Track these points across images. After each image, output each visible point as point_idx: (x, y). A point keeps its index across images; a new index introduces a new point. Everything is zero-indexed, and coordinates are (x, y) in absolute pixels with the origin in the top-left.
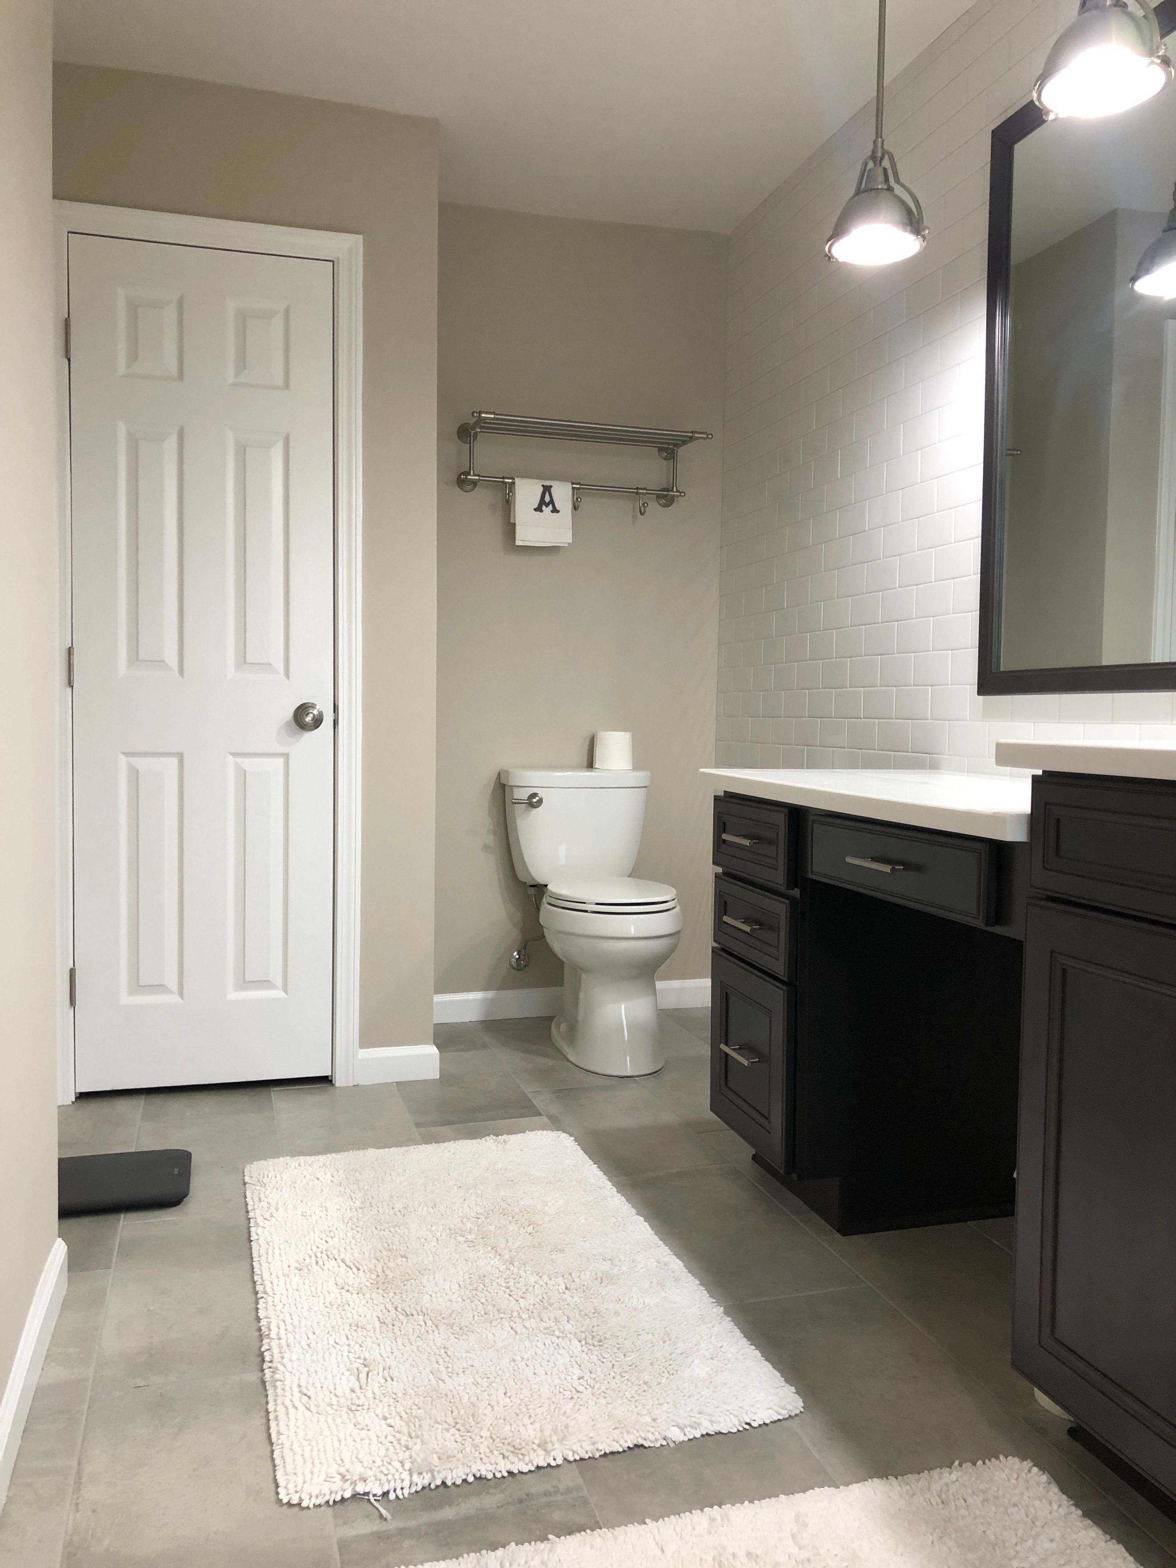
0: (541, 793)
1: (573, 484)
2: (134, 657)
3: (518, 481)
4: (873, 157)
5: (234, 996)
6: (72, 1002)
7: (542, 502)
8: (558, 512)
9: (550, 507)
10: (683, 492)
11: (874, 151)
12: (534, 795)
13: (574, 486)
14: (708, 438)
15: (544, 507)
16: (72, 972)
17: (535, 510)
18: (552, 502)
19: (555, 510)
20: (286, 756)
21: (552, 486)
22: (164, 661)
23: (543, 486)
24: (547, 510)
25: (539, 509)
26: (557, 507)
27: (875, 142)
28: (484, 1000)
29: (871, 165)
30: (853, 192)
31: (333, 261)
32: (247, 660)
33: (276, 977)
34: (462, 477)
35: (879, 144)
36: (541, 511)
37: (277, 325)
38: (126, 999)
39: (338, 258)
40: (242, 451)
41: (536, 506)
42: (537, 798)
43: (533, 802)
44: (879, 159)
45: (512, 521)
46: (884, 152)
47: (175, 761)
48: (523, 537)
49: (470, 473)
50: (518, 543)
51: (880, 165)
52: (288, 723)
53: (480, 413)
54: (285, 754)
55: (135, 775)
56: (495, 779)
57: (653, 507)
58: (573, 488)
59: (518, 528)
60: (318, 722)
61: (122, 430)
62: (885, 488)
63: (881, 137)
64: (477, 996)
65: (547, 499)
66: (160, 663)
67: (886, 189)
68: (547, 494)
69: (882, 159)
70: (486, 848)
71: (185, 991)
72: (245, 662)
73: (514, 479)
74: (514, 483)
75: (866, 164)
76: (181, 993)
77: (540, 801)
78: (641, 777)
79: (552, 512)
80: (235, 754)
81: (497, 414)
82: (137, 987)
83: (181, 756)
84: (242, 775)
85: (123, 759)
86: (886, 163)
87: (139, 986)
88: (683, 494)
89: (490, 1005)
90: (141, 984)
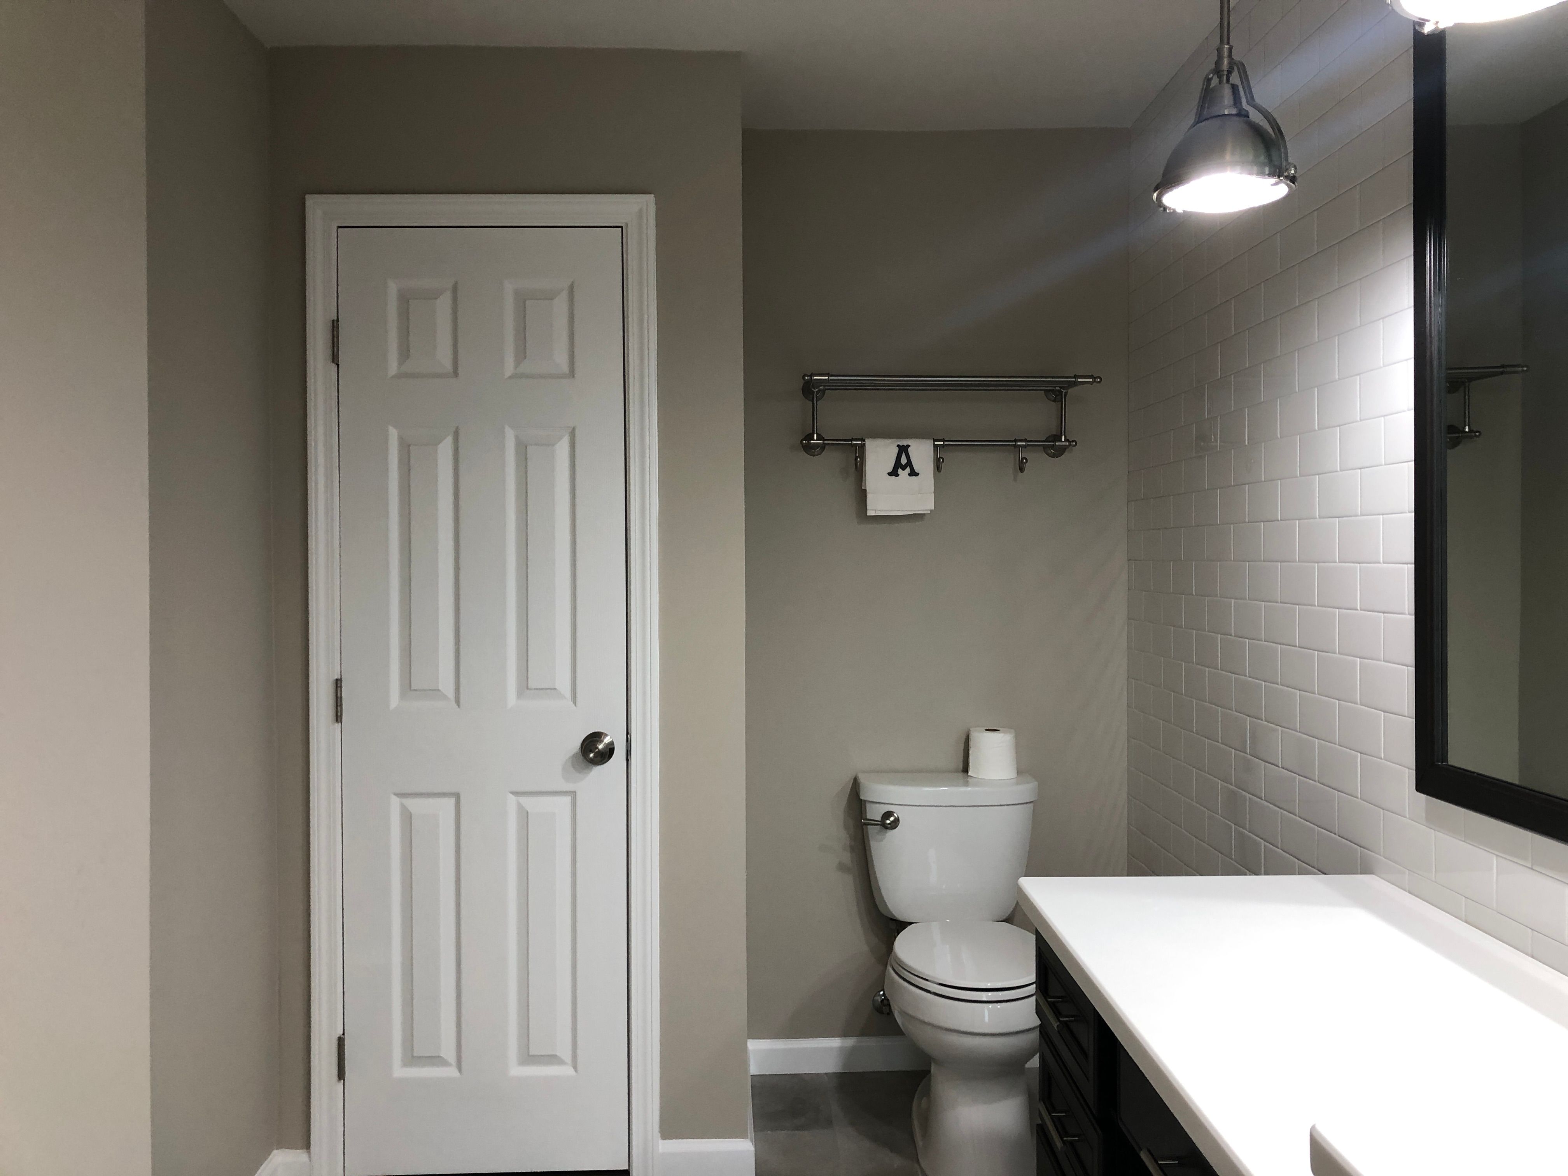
0: (898, 812)
1: (935, 440)
2: (408, 687)
3: (869, 443)
4: (1217, 71)
5: (517, 1071)
6: (341, 1075)
7: (898, 466)
8: (917, 474)
9: (908, 470)
10: (1073, 441)
11: (1218, 63)
12: (889, 814)
13: (936, 443)
14: (1095, 381)
15: (900, 471)
16: (341, 1041)
17: (890, 474)
18: (909, 463)
19: (913, 473)
20: (573, 794)
21: (909, 446)
22: (439, 690)
23: (898, 446)
24: (904, 474)
25: (894, 473)
26: (917, 470)
27: (1219, 51)
28: (841, 1049)
29: (1215, 82)
30: (1193, 121)
31: (621, 227)
32: (529, 685)
33: (565, 1053)
34: (804, 442)
35: (1226, 53)
36: (897, 475)
37: (560, 305)
38: (400, 1072)
39: (627, 224)
40: (522, 450)
41: (890, 470)
42: (892, 819)
43: (889, 822)
44: (1225, 73)
45: (863, 488)
46: (1232, 64)
47: (452, 801)
48: (876, 506)
49: (814, 437)
50: (870, 513)
51: (1228, 81)
52: (575, 756)
53: (811, 376)
54: (573, 792)
55: (407, 818)
56: (848, 790)
57: (1037, 461)
58: (935, 446)
59: (870, 497)
60: (610, 751)
61: (393, 434)
62: (1299, 468)
63: (1228, 43)
64: (835, 1043)
65: (904, 461)
66: (434, 693)
67: (1236, 115)
68: (904, 456)
69: (1230, 72)
70: (842, 867)
71: (463, 1064)
72: (528, 688)
73: (864, 441)
74: (865, 444)
75: (1209, 80)
76: (459, 1068)
77: (897, 821)
78: (1026, 790)
79: (910, 475)
80: (516, 793)
81: (832, 376)
82: (412, 1059)
83: (457, 796)
84: (524, 816)
85: (395, 801)
86: (1235, 79)
87: (413, 1057)
88: (1074, 443)
89: (849, 1055)
90: (415, 1054)
